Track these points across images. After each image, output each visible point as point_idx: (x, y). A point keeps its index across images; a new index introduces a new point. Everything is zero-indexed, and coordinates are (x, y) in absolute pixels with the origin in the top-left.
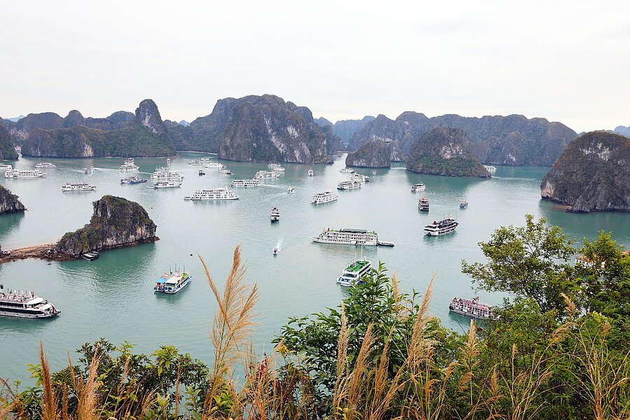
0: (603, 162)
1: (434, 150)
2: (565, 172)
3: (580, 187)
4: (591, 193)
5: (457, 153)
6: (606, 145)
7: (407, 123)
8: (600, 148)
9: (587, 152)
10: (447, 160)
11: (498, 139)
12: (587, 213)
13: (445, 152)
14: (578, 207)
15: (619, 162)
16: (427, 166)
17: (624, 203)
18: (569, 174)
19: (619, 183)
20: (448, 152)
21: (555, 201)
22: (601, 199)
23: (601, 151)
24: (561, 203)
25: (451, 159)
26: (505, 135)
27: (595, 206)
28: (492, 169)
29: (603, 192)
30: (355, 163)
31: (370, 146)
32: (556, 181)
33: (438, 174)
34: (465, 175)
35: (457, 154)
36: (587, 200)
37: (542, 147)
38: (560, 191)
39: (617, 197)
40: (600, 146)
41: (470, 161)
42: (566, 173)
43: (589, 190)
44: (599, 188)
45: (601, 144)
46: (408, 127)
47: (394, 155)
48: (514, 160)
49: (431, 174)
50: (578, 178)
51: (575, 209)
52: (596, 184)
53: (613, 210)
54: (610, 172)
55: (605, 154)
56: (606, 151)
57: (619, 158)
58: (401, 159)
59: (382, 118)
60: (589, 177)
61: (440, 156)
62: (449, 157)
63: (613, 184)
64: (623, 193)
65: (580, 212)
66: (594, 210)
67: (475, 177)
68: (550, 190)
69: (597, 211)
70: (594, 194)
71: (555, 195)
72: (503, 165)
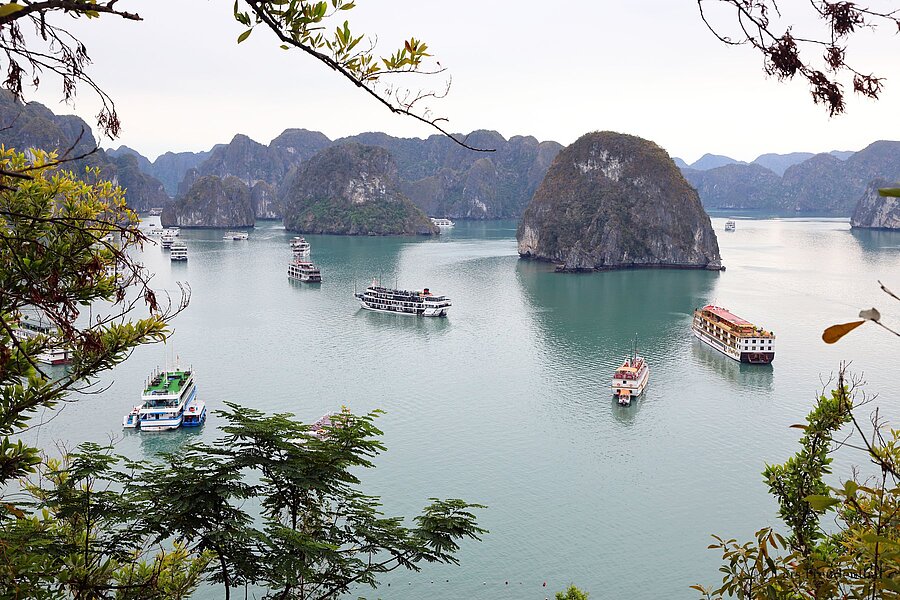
0: (612, 183)
1: (334, 188)
2: (553, 205)
3: (578, 228)
4: (595, 237)
5: (377, 193)
6: (613, 153)
7: (291, 150)
8: (604, 159)
9: (585, 169)
10: (359, 205)
11: (455, 172)
12: (589, 271)
13: (354, 191)
14: (572, 262)
15: (635, 183)
16: (322, 219)
17: (648, 252)
18: (560, 208)
19: (637, 218)
20: (360, 190)
21: (539, 260)
22: (611, 247)
23: (606, 165)
24: (549, 261)
25: (366, 203)
26: (468, 167)
27: (603, 260)
28: (446, 225)
29: (614, 234)
30: (180, 221)
31: (209, 184)
32: (540, 223)
33: (343, 233)
34: (392, 232)
35: (376, 195)
36: (590, 251)
37: (530, 184)
38: (546, 239)
39: (637, 242)
40: (604, 156)
41: (401, 206)
42: (555, 208)
43: (592, 233)
44: (607, 228)
45: (606, 152)
46: (294, 158)
47: (263, 207)
48: (485, 209)
49: (330, 233)
50: (574, 214)
51: (570, 265)
52: (601, 222)
53: (632, 267)
54: (623, 200)
55: (613, 171)
56: (615, 165)
57: (635, 175)
58: (278, 213)
59: (241, 141)
60: (592, 210)
61: (345, 199)
62: (361, 200)
63: (628, 220)
64: (645, 237)
65: (579, 271)
66: (601, 267)
67: (411, 234)
68: (531, 241)
69: (607, 268)
70: (599, 240)
71: (540, 249)
72: (466, 219)
